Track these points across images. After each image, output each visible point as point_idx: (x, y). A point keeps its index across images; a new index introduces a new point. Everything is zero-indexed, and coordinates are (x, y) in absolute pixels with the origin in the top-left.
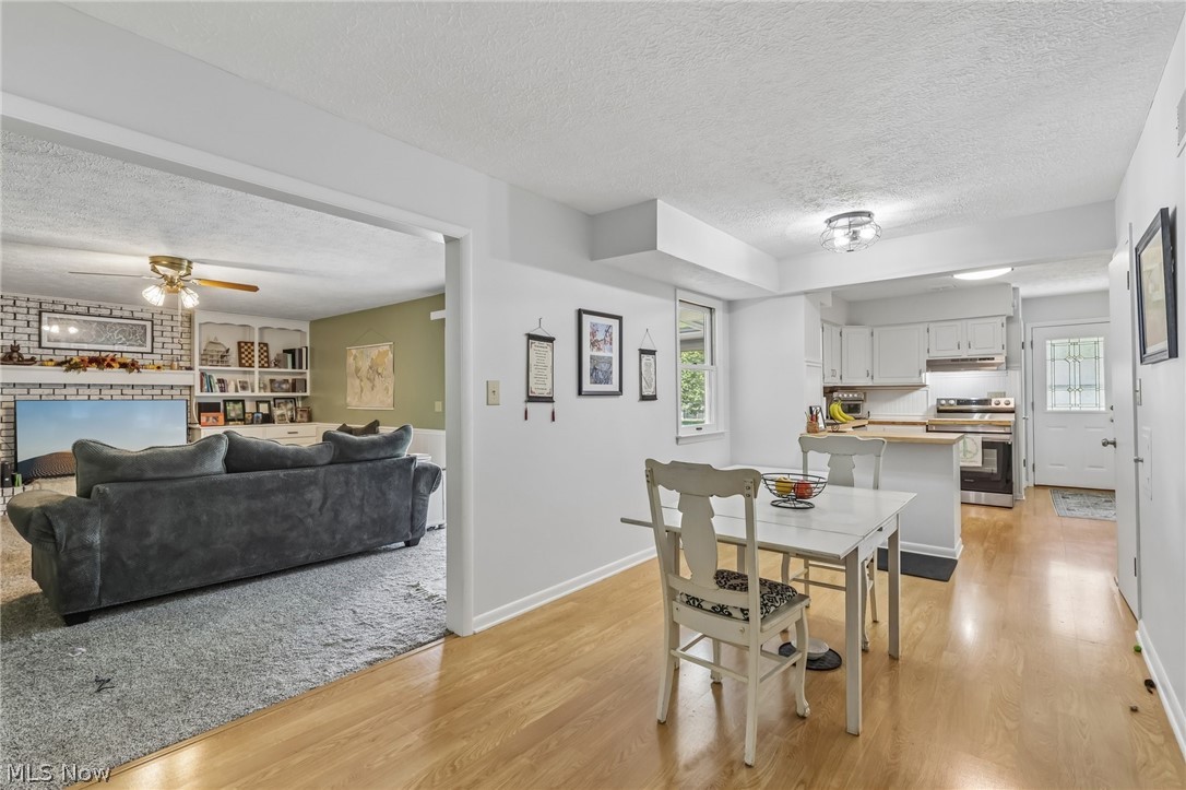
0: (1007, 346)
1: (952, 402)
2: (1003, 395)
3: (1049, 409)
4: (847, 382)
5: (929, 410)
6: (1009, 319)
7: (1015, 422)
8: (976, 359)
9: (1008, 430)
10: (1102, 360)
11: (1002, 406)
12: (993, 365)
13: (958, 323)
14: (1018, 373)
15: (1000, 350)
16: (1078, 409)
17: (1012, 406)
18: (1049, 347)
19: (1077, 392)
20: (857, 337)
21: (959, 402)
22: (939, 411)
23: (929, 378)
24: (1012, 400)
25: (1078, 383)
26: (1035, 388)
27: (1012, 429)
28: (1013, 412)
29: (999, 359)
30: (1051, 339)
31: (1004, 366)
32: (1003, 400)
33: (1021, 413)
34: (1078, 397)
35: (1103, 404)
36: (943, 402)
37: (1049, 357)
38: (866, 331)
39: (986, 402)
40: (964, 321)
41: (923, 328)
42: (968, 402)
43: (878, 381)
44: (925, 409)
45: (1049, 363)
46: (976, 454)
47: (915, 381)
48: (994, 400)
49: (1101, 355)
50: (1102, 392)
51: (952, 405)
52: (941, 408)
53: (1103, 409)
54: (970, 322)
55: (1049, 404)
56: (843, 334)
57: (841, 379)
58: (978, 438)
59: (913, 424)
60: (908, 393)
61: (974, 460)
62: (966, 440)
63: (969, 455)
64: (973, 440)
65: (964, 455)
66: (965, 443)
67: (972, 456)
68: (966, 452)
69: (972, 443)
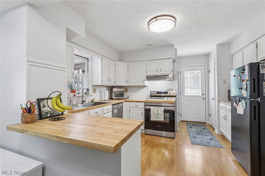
0: (173, 71)
1: (155, 93)
2: (172, 90)
3: (185, 95)
4: (117, 84)
5: (148, 96)
6: (174, 61)
7: (176, 101)
8: (162, 76)
9: (173, 105)
10: (200, 78)
11: (172, 94)
12: (168, 78)
13: (157, 61)
14: (177, 81)
15: (170, 72)
16: (193, 95)
17: (175, 94)
18: (185, 74)
19: (193, 89)
20: (121, 66)
21: (158, 93)
22: (151, 96)
23: (147, 83)
24: (175, 92)
25: (193, 86)
26: (181, 87)
27: (174, 104)
28: (175, 97)
29: (171, 76)
30: (186, 71)
31: (172, 79)
32: (172, 92)
33: (177, 97)
34: (193, 91)
35: (200, 93)
36: (152, 93)
37: (185, 77)
38: (126, 64)
39: (166, 93)
40: (159, 60)
41: (145, 63)
42: (160, 93)
43: (130, 84)
44: (147, 95)
45: (185, 79)
46: (162, 115)
47: (142, 84)
48: (169, 92)
49: (200, 77)
50: (200, 89)
51: (155, 94)
52: (152, 95)
53: (200, 95)
54: (161, 61)
55: (185, 93)
56: (116, 64)
57: (115, 83)
58: (162, 108)
59: (140, 102)
60: (141, 89)
61: (161, 118)
62: (158, 109)
63: (159, 116)
64: (160, 109)
65: (157, 116)
66: (158, 110)
67: (160, 116)
68: (158, 114)
69: (160, 110)
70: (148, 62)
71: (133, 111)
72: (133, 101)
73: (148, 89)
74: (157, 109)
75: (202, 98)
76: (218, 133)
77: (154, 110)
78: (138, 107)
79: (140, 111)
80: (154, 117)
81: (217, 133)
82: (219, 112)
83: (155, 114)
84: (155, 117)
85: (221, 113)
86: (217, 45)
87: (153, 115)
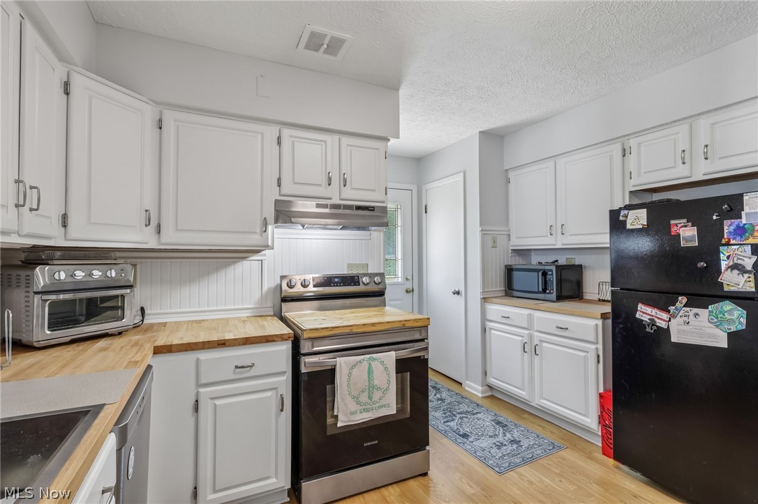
2: (365, 269)
4: (82, 236)
8: (351, 207)
9: (424, 333)
10: (400, 229)
11: (373, 285)
13: (327, 137)
15: (382, 195)
17: (382, 285)
28: (381, 294)
35: (400, 274)
38: (144, 110)
40: (337, 136)
41: (271, 132)
42: (329, 282)
43: (171, 238)
44: (257, 296)
46: (387, 389)
47: (253, 240)
49: (400, 223)
50: (400, 262)
53: (400, 279)
56: (74, 89)
57: (65, 225)
58: (390, 357)
59: (268, 341)
60: (226, 266)
61: (383, 402)
62: (373, 364)
63: (377, 395)
64: (382, 362)
65: (370, 398)
66: (370, 371)
67: (382, 395)
68: (371, 388)
69: (382, 368)
70: (286, 133)
71: (218, 402)
72: (222, 344)
73: (265, 263)
74: (365, 364)
75: (404, 288)
76: (482, 393)
77: (355, 372)
78: (253, 372)
79: (269, 394)
80: (353, 406)
81: (480, 395)
82: (484, 330)
83: (355, 393)
84: (359, 403)
85: (493, 331)
86: (480, 132)
87: (348, 398)
